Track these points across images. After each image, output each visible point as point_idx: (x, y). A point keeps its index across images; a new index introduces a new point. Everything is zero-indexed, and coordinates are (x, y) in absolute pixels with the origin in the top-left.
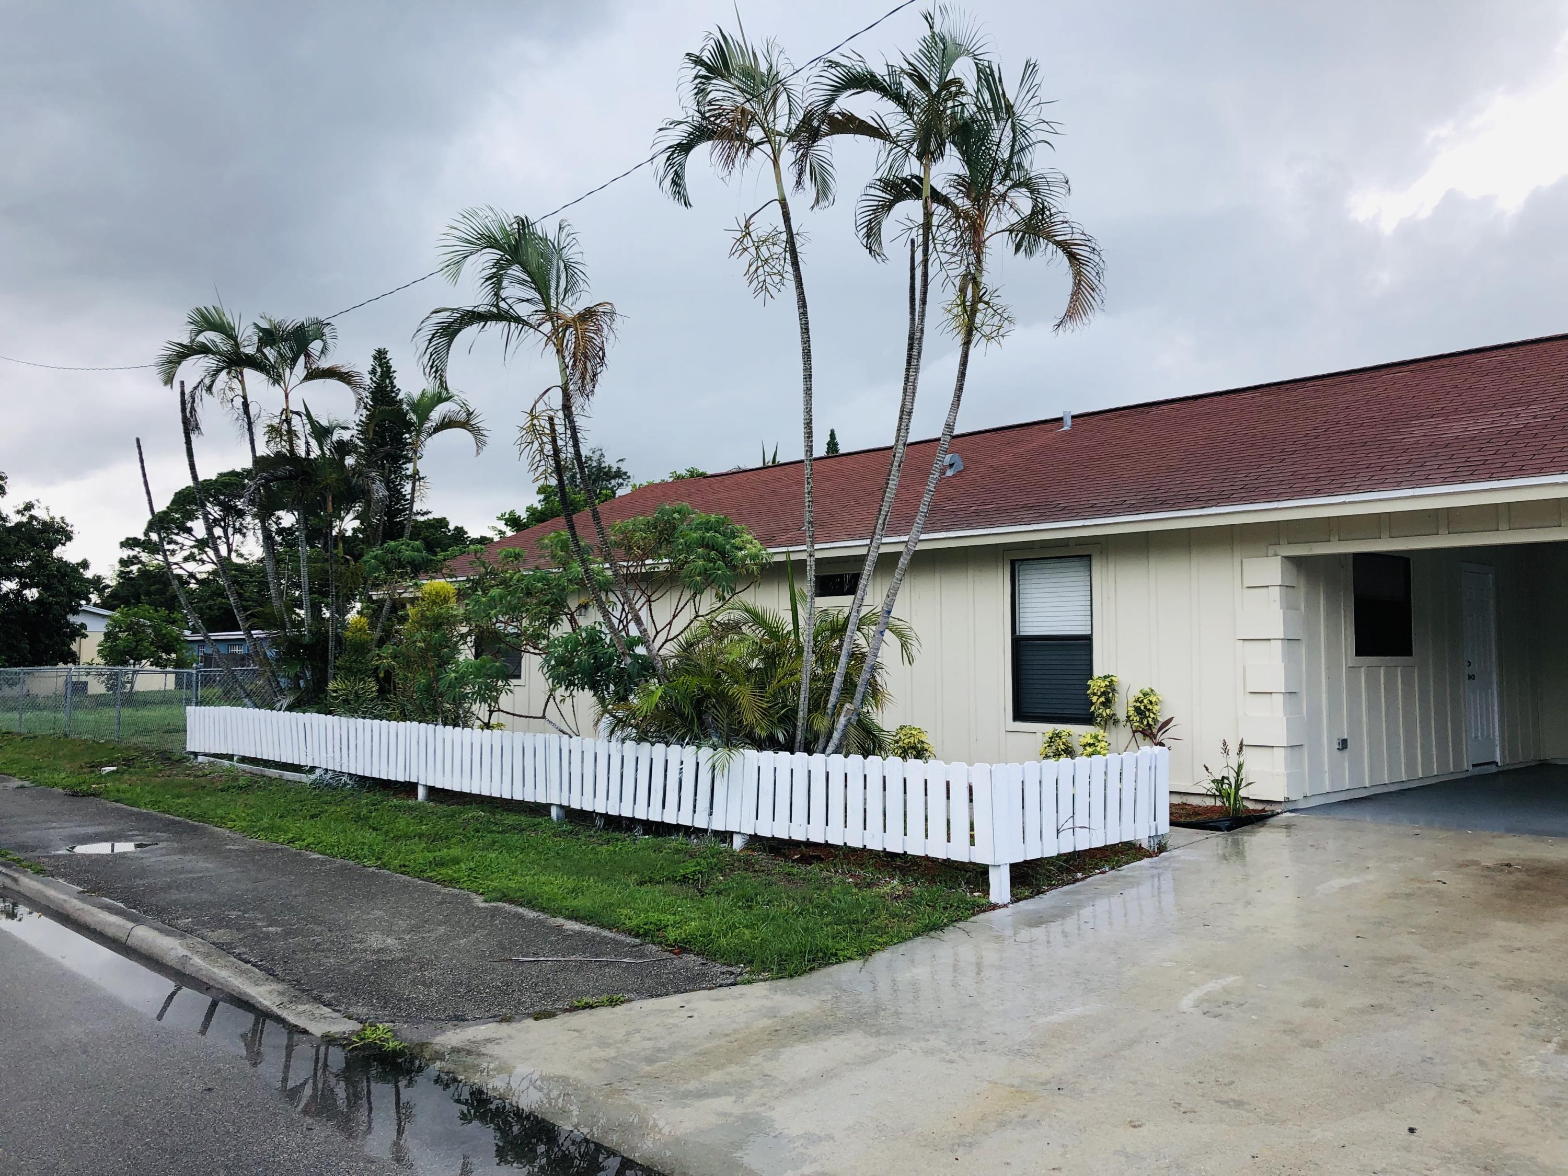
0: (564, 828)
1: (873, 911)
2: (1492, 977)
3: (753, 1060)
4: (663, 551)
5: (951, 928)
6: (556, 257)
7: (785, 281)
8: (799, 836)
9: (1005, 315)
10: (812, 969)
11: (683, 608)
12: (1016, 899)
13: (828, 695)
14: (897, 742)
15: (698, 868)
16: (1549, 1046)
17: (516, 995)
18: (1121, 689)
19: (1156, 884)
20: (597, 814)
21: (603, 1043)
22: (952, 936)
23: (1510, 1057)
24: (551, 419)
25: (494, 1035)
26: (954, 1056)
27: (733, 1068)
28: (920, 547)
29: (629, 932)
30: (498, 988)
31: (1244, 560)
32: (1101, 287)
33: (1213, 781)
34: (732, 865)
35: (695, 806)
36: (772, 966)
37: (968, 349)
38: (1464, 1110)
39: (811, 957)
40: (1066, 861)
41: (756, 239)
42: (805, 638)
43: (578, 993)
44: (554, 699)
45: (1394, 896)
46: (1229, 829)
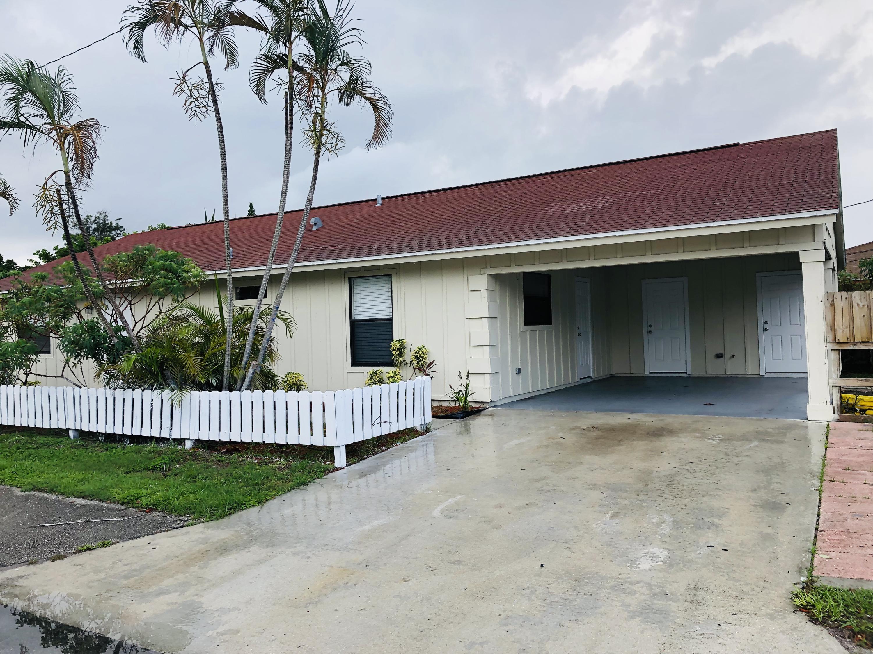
0: (78, 443)
1: (268, 477)
2: (583, 484)
3: (192, 569)
4: (139, 274)
5: (312, 483)
6: (57, 90)
7: (209, 112)
8: (225, 438)
9: (339, 138)
10: (230, 514)
11: (152, 308)
12: (349, 464)
13: (242, 356)
14: (286, 382)
15: (163, 461)
16: (607, 516)
17: (40, 548)
18: (408, 347)
19: (425, 450)
20: (100, 433)
21: (96, 571)
22: (313, 487)
23: (589, 523)
24: (58, 191)
25: (24, 574)
26: (309, 554)
27: (179, 576)
28: (295, 270)
29: (117, 502)
30: (28, 544)
31: (469, 277)
32: (390, 125)
33: (454, 393)
34: (185, 458)
35: (161, 425)
36: (206, 514)
37: (318, 156)
38: (567, 552)
39: (230, 507)
40: (377, 441)
41: (189, 85)
42: (228, 323)
43: (82, 542)
44: (69, 365)
45: (540, 447)
46: (462, 418)
